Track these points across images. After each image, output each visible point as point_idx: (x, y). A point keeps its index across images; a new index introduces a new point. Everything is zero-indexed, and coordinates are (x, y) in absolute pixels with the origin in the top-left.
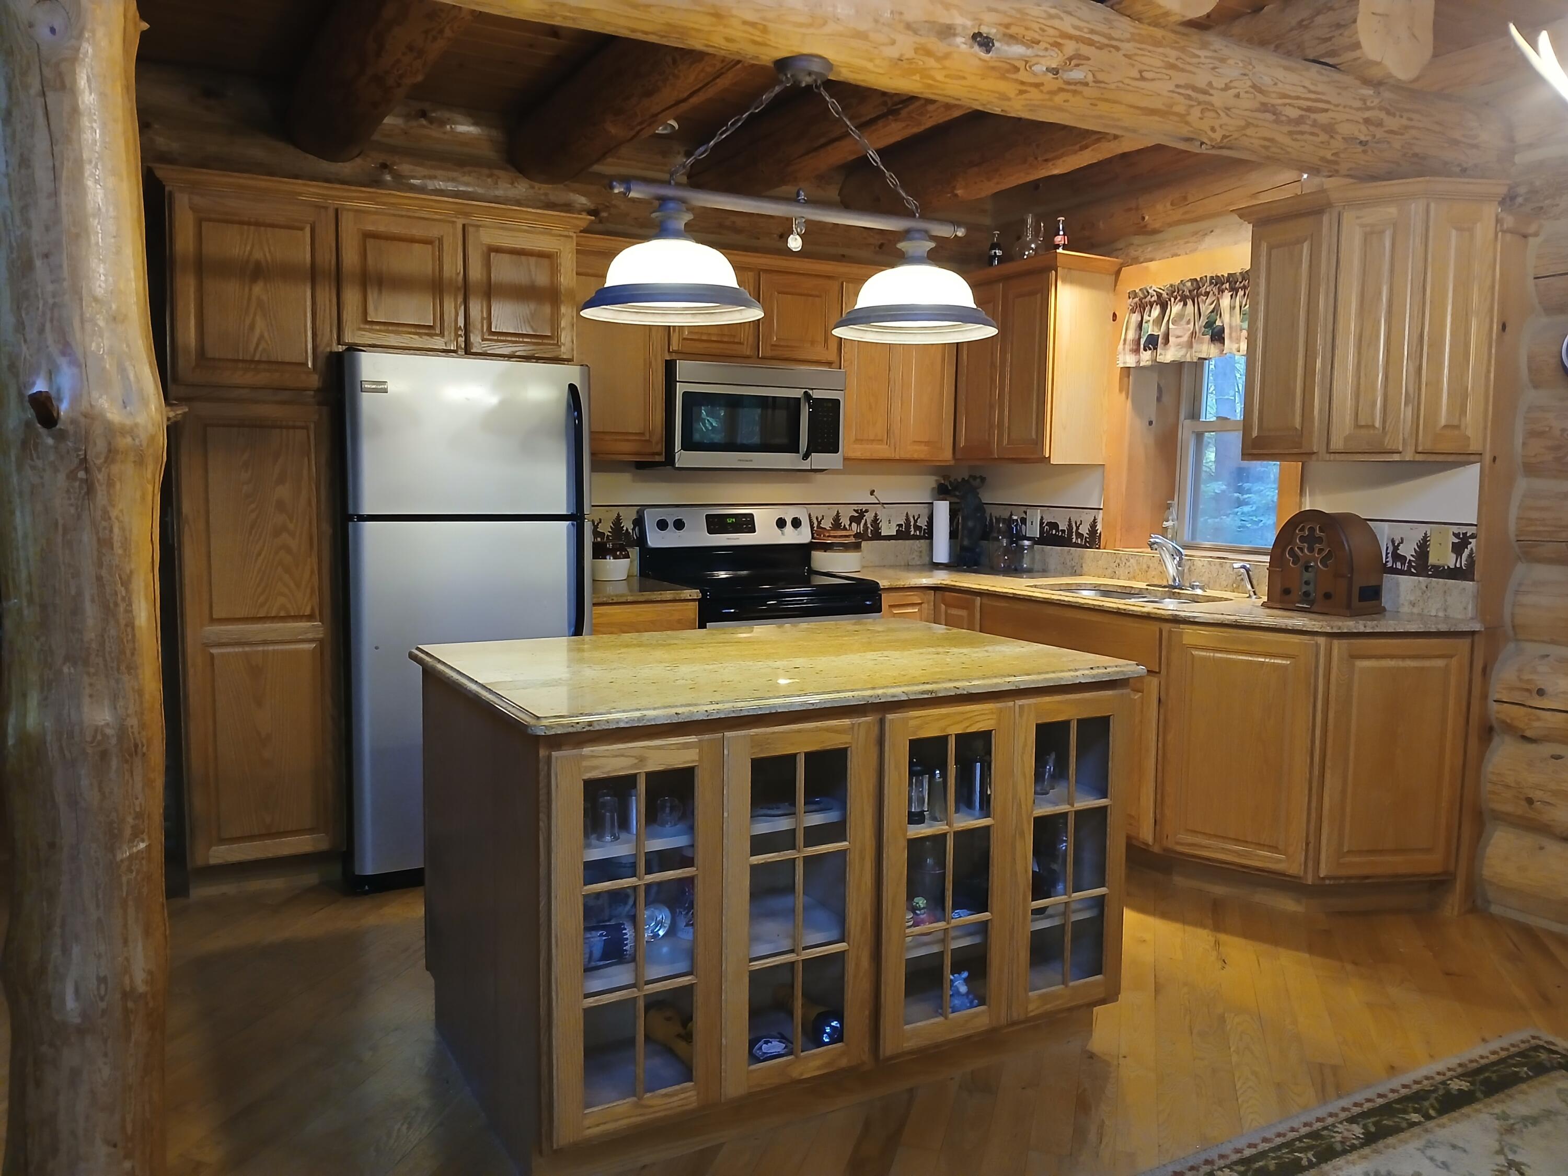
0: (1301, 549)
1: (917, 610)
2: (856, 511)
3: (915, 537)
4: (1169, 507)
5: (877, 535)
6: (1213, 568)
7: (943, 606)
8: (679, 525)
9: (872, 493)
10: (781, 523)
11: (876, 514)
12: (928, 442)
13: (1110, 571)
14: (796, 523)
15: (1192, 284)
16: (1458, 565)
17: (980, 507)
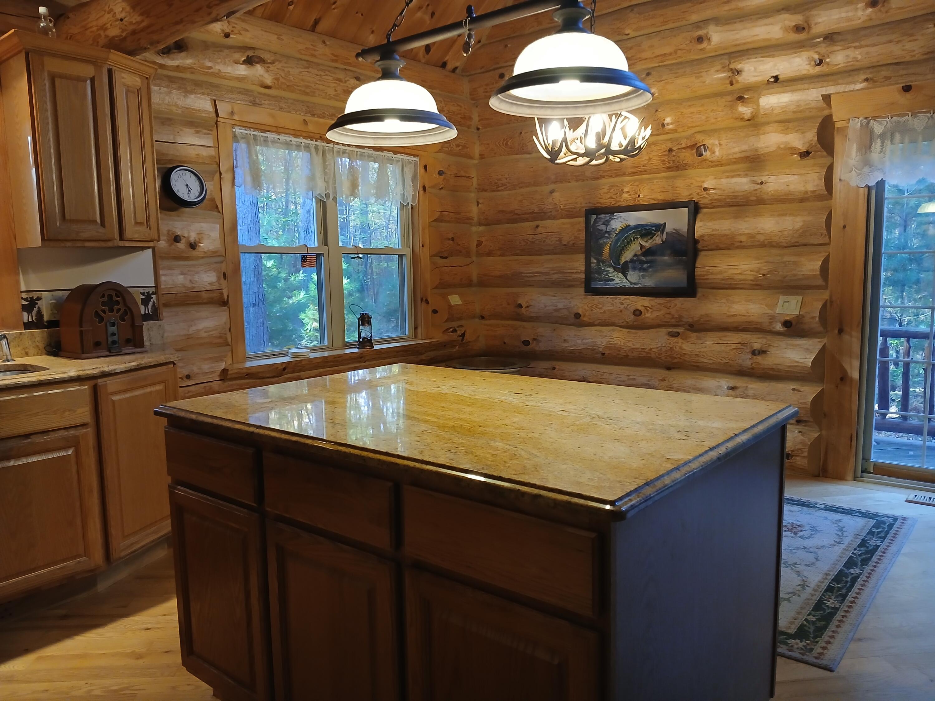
0: (104, 312)
16: (147, 313)
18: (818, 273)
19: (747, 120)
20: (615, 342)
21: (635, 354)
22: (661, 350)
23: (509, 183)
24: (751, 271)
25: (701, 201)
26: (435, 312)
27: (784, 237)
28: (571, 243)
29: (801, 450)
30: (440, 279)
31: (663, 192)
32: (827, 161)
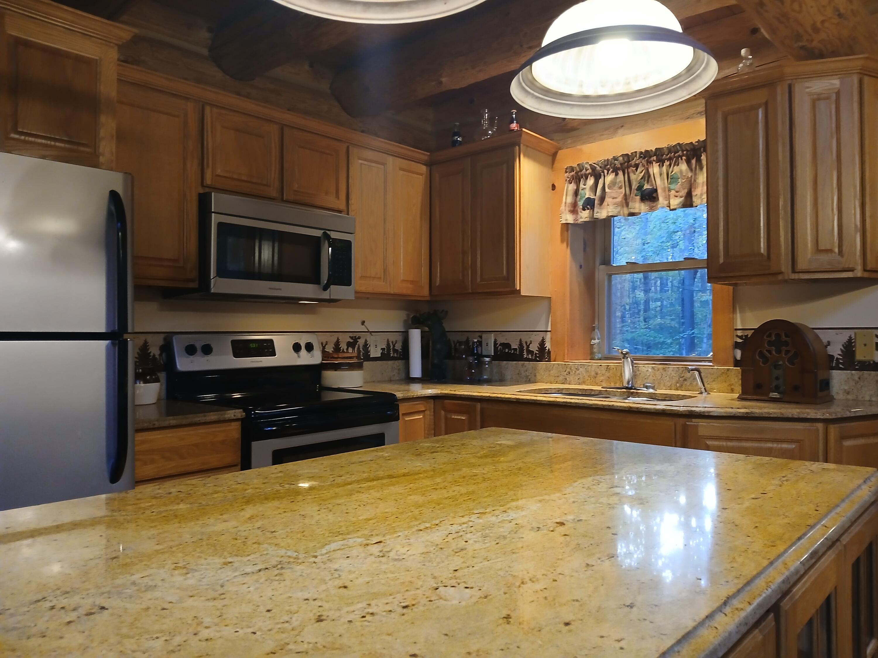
0: (770, 352)
1: (422, 417)
2: (351, 338)
3: (394, 359)
4: (593, 329)
5: (367, 358)
6: (657, 373)
7: (443, 413)
8: (207, 350)
9: (363, 323)
10: (297, 348)
11: (366, 340)
12: (412, 281)
13: (561, 378)
14: (309, 347)
15: (623, 159)
17: (444, 333)
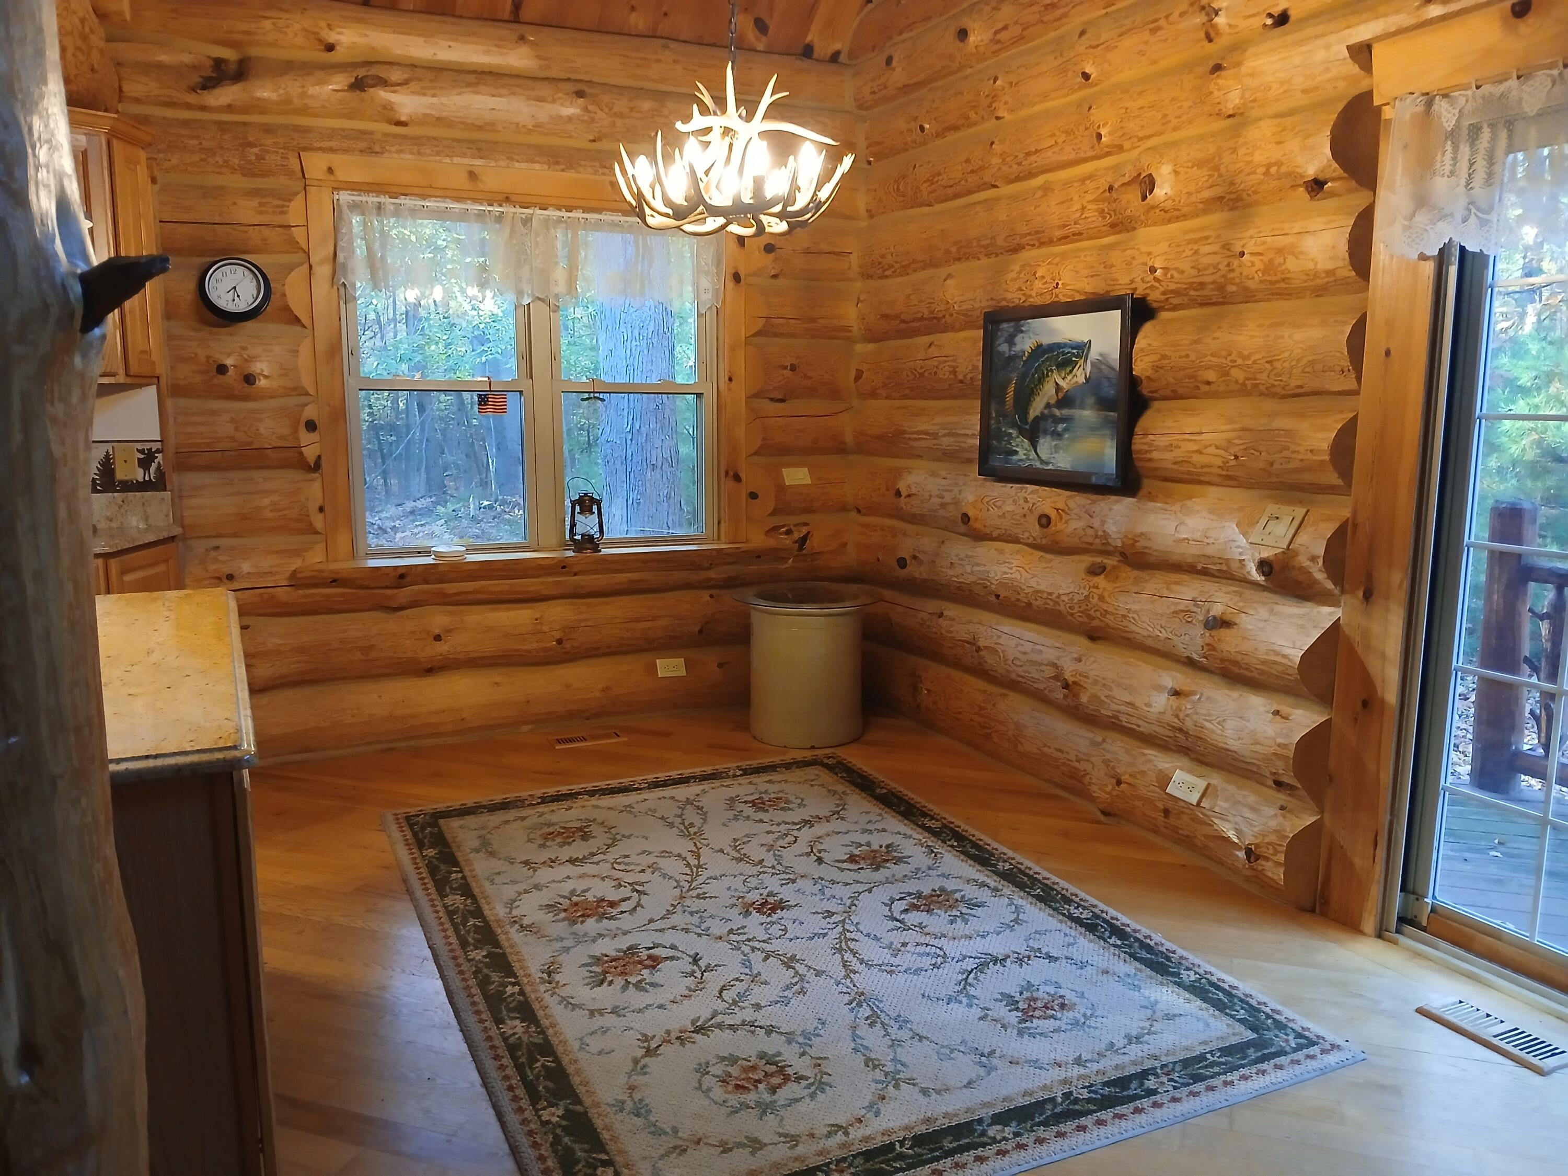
16: (147, 479)
18: (1327, 458)
19: (1230, 116)
20: (1013, 576)
21: (1039, 602)
22: (1072, 599)
23: (896, 262)
24: (1217, 448)
25: (1148, 294)
26: (753, 496)
27: (1276, 375)
28: (969, 377)
29: (1274, 848)
30: (764, 439)
31: (1092, 276)
32: (1359, 200)
